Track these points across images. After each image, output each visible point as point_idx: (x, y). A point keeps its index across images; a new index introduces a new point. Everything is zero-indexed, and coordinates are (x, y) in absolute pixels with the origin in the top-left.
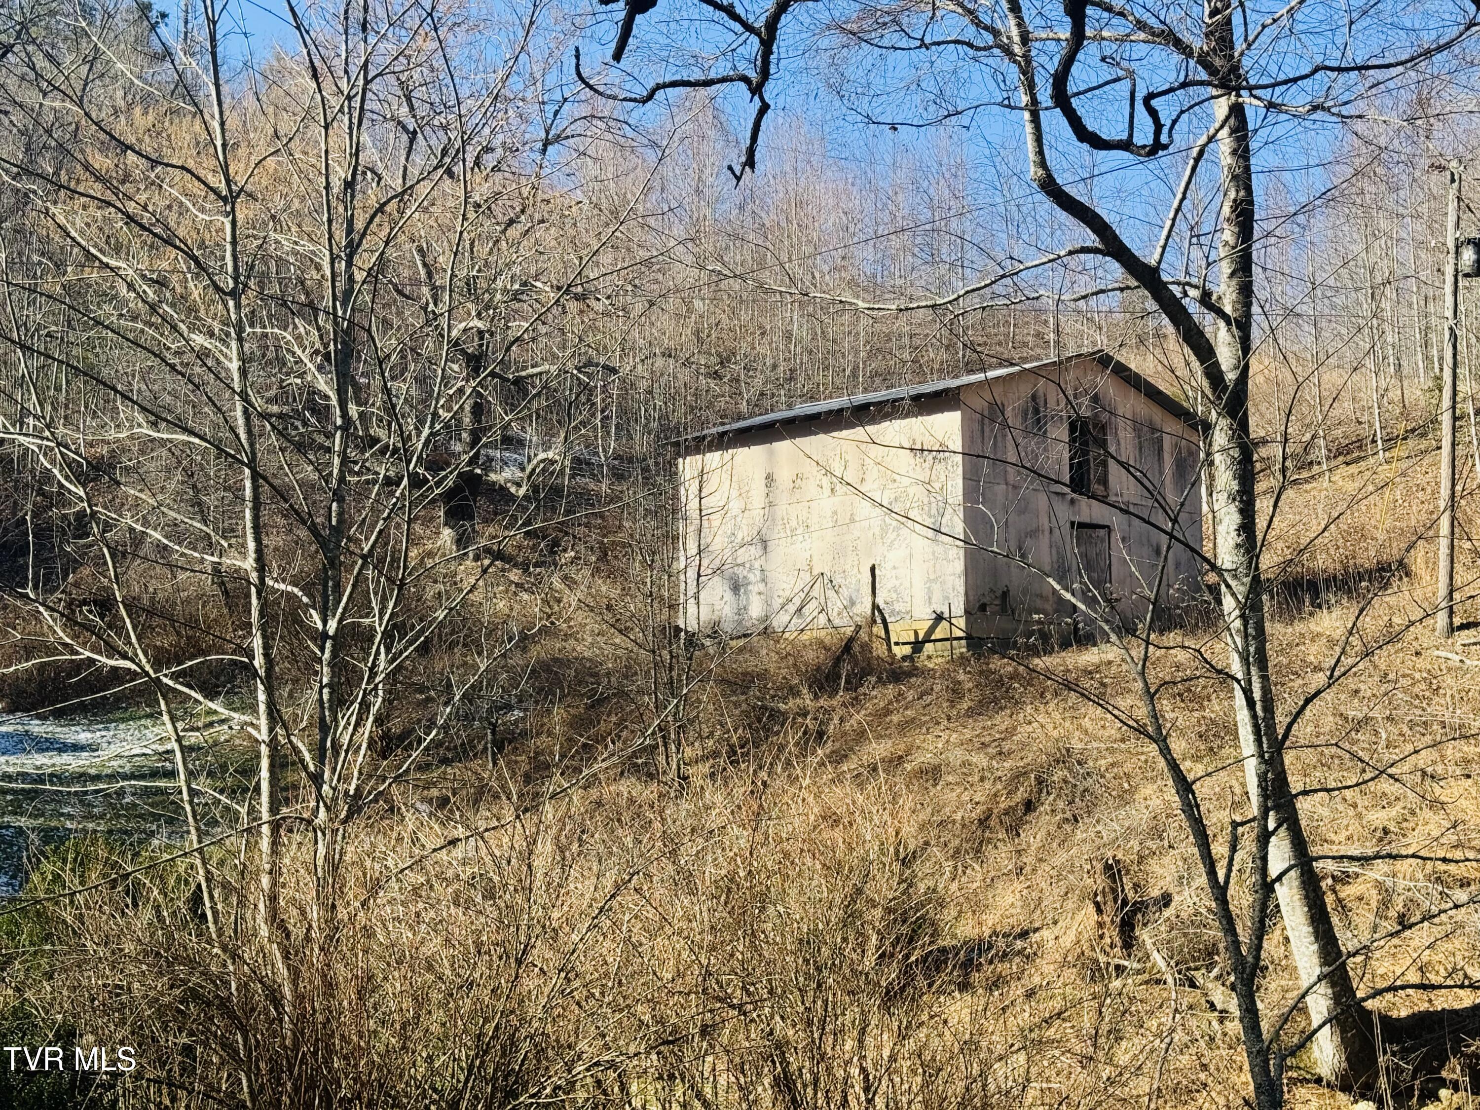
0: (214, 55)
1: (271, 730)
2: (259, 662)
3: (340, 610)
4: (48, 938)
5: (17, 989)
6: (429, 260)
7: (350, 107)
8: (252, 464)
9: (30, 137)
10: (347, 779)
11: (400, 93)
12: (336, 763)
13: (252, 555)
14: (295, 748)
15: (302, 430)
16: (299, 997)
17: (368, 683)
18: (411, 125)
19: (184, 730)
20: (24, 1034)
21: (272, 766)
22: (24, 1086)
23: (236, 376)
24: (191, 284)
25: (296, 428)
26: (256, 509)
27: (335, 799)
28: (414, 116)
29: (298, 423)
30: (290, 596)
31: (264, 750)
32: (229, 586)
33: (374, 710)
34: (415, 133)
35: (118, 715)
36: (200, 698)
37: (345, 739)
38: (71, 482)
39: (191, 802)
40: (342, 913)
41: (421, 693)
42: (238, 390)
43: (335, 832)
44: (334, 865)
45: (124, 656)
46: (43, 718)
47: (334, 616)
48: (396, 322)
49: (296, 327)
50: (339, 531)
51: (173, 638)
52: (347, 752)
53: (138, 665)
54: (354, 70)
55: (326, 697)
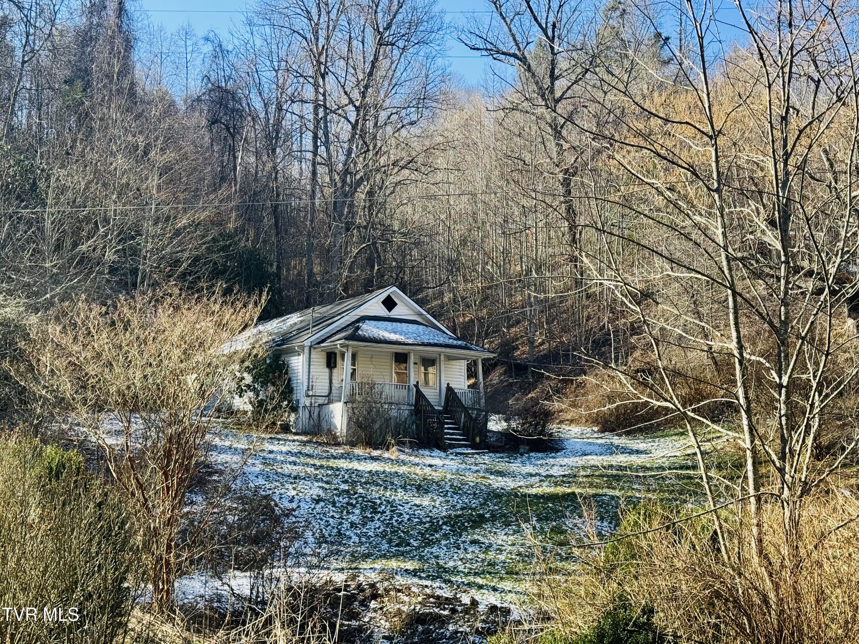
0: (702, 56)
1: (752, 442)
2: (742, 401)
3: (789, 370)
4: (633, 557)
5: (619, 584)
6: (831, 156)
7: (783, 73)
8: (732, 287)
9: (599, 118)
10: (800, 471)
11: (809, 59)
12: (793, 462)
13: (735, 340)
14: (767, 452)
15: (756, 265)
16: (780, 601)
17: (809, 414)
18: (816, 76)
19: (701, 442)
20: (626, 610)
21: (754, 463)
22: (628, 638)
23: (721, 237)
24: (689, 188)
25: (752, 265)
26: (736, 313)
27: (793, 483)
28: (818, 71)
29: (753, 262)
30: (759, 363)
31: (749, 453)
32: (717, 359)
33: (813, 430)
34: (819, 81)
35: (660, 433)
36: (709, 423)
37: (798, 448)
38: (632, 304)
39: (708, 483)
40: (802, 552)
41: (840, 420)
42: (722, 245)
43: (795, 503)
44: (795, 523)
45: (666, 400)
46: (620, 435)
47: (786, 374)
48: (811, 196)
49: (749, 205)
50: (785, 323)
51: (687, 390)
52: (799, 455)
53: (674, 405)
54: (784, 51)
55: (784, 422)
